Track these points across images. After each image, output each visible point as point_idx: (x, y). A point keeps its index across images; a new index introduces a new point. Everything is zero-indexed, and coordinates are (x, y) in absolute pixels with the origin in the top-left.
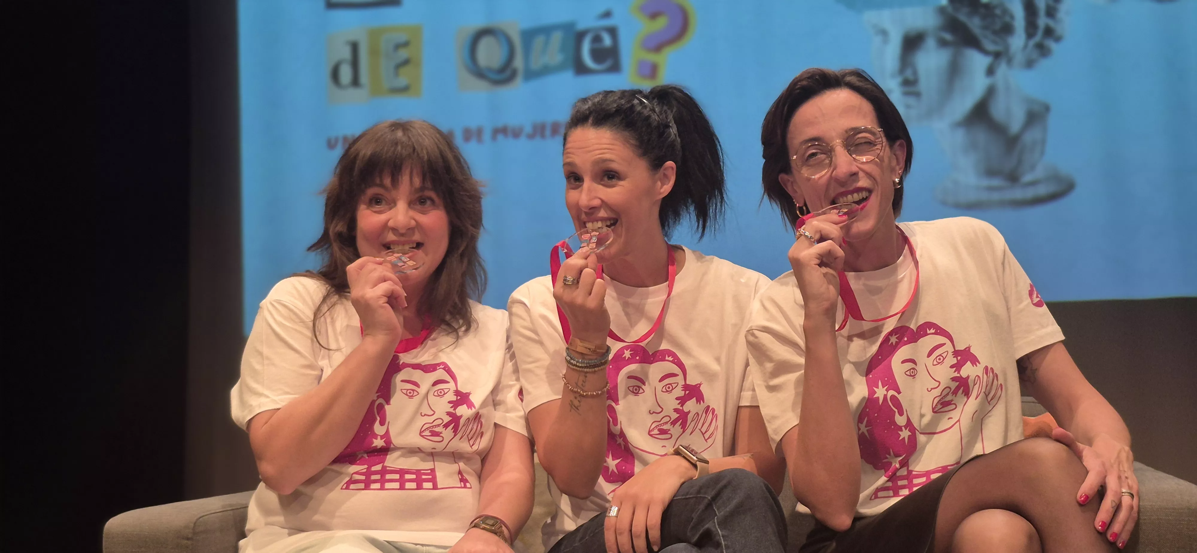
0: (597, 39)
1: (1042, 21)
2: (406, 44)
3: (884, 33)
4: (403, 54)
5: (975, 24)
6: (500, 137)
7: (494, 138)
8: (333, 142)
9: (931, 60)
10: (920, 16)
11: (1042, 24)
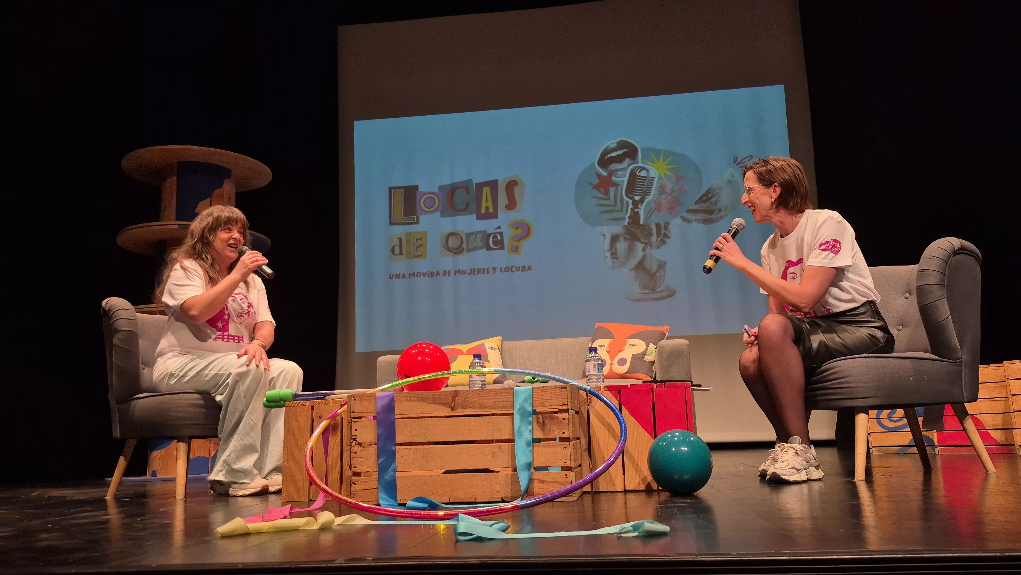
0: (495, 237)
1: (663, 231)
2: (421, 238)
3: (604, 235)
4: (420, 242)
5: (638, 232)
6: (457, 274)
7: (455, 275)
8: (392, 276)
9: (622, 246)
10: (617, 229)
11: (663, 233)
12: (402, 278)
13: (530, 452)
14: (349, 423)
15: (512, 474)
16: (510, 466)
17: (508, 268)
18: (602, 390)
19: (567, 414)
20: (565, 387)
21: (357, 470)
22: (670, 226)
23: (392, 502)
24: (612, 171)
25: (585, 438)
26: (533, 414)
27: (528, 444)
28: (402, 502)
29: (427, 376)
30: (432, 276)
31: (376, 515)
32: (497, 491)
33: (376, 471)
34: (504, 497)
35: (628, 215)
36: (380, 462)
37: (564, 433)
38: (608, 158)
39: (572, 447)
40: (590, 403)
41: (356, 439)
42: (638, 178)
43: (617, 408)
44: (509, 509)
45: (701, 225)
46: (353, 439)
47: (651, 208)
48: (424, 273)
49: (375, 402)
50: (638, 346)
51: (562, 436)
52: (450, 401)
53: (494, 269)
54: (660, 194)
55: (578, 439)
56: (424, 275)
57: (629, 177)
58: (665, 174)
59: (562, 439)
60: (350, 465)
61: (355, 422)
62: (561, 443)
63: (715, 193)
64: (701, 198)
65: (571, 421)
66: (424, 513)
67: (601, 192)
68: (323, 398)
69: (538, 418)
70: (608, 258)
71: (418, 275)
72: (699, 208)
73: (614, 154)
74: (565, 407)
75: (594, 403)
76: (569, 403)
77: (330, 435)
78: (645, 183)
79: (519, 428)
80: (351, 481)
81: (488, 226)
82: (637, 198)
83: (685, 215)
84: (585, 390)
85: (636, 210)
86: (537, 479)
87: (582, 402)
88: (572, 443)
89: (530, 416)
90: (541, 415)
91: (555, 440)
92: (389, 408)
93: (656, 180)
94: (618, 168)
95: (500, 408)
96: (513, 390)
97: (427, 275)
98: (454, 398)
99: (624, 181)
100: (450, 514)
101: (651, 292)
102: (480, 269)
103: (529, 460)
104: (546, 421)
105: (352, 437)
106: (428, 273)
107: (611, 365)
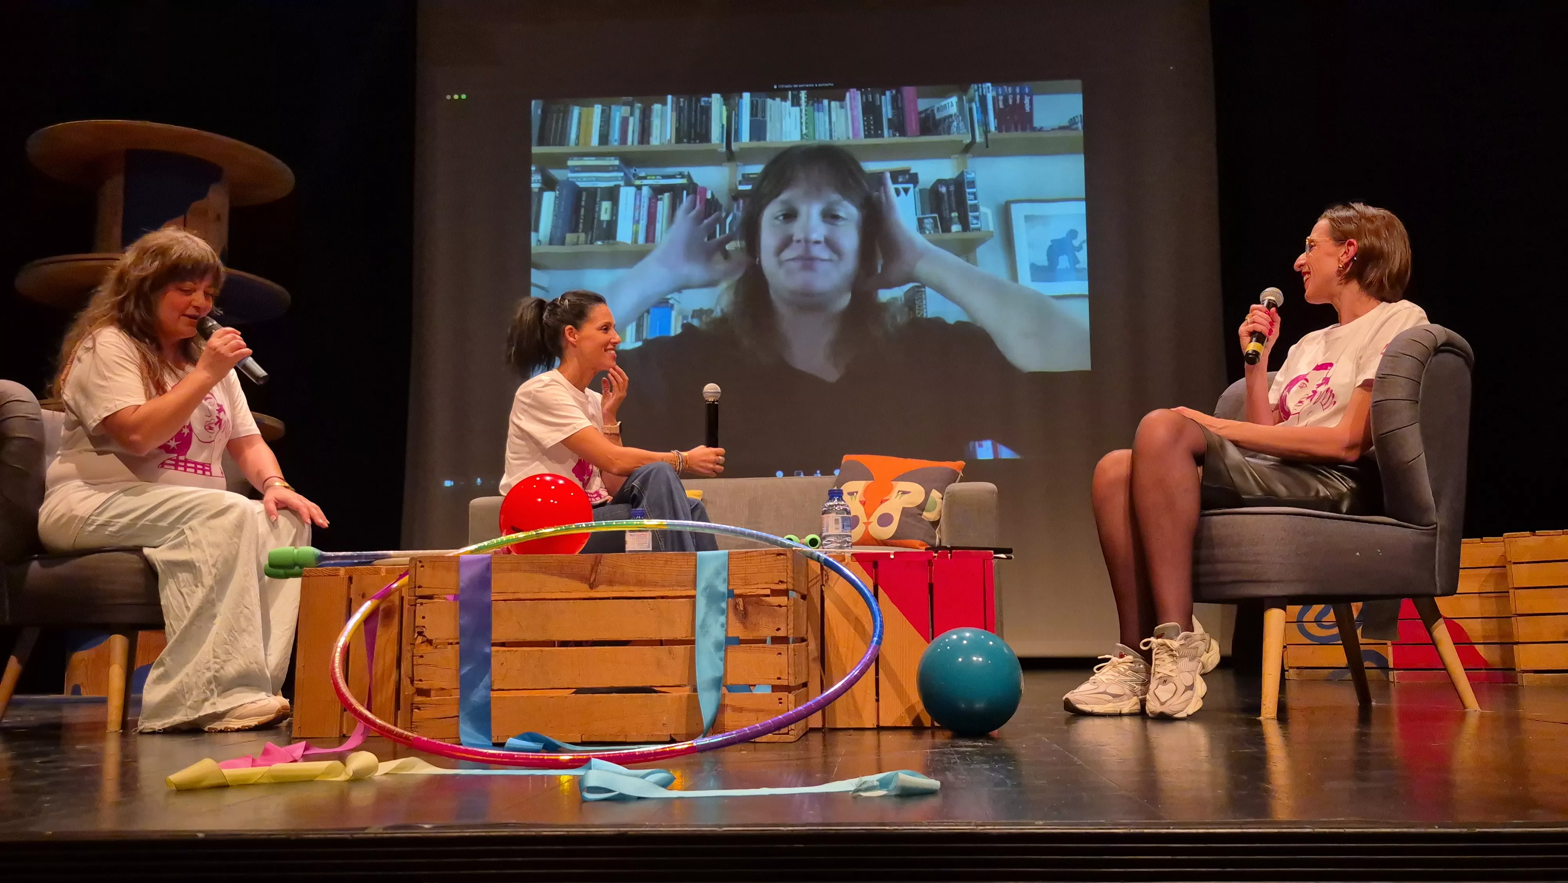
13: (721, 660)
14: (411, 605)
15: (688, 697)
16: (686, 683)
18: (846, 561)
19: (786, 598)
20: (782, 553)
21: (423, 685)
23: (481, 739)
25: (816, 639)
26: (728, 598)
27: (718, 647)
28: (500, 741)
29: (553, 529)
31: (453, 759)
32: (664, 724)
33: (455, 687)
34: (674, 733)
36: (463, 672)
37: (778, 629)
39: (791, 652)
40: (826, 584)
41: (423, 632)
43: (869, 592)
44: (681, 754)
46: (418, 632)
49: (458, 570)
50: (913, 493)
51: (774, 635)
52: (587, 573)
55: (803, 640)
59: (776, 640)
60: (411, 676)
61: (422, 604)
62: (773, 646)
65: (792, 611)
66: (536, 757)
68: (369, 563)
69: (737, 604)
74: (782, 587)
75: (833, 582)
76: (789, 580)
77: (379, 622)
79: (704, 620)
80: (412, 704)
84: (818, 559)
86: (731, 706)
87: (812, 580)
88: (791, 646)
89: (724, 601)
90: (741, 599)
91: (764, 641)
92: (483, 582)
95: (673, 586)
98: (596, 567)
100: (579, 759)
103: (719, 673)
104: (750, 608)
105: (417, 630)
107: (867, 524)
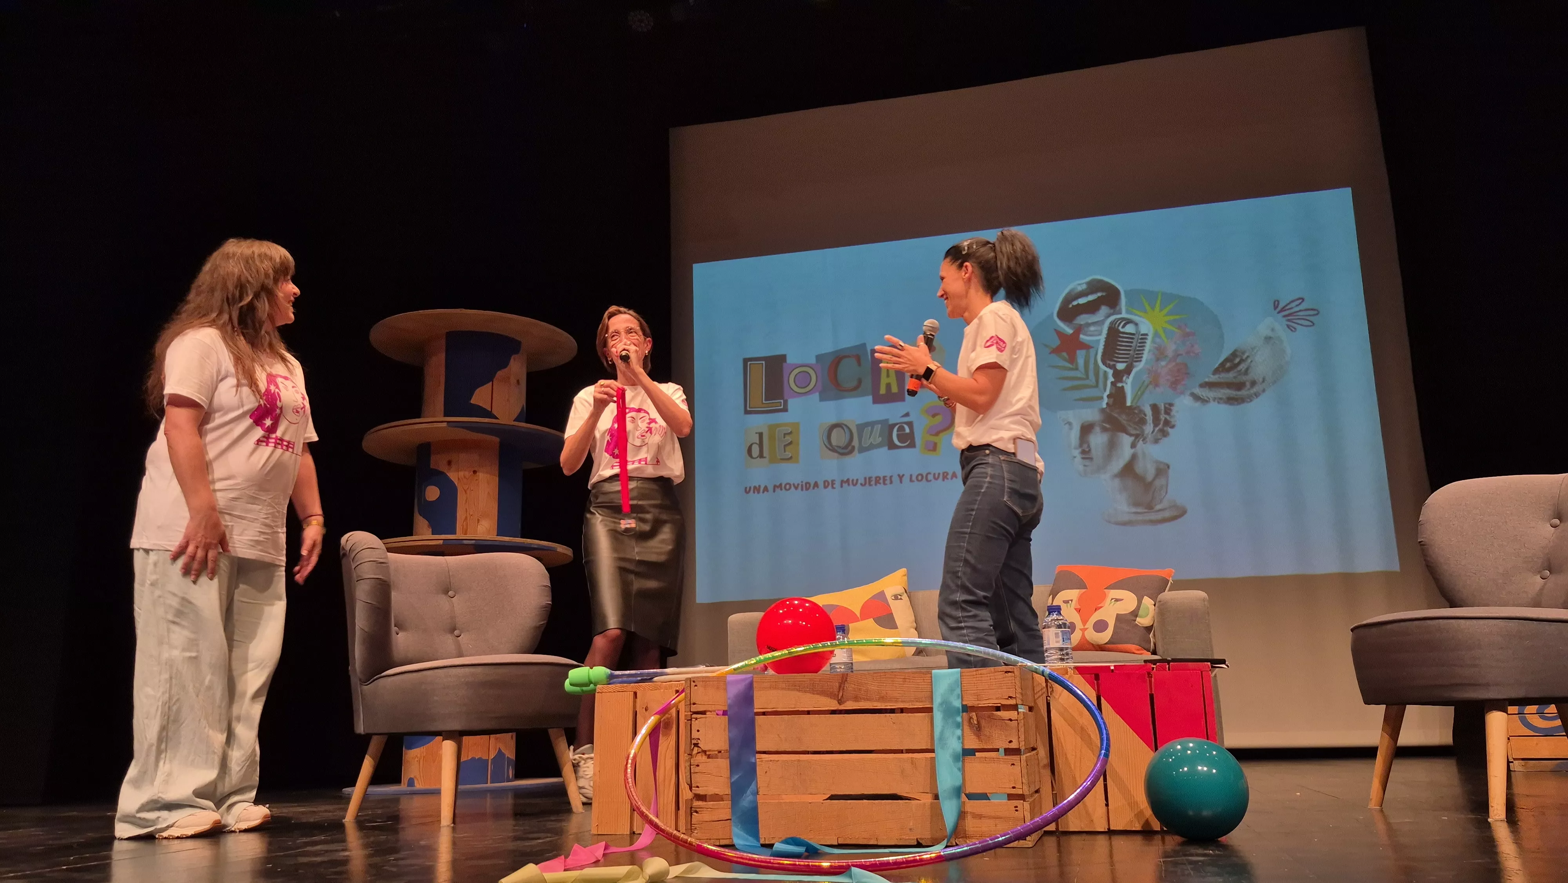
0: (901, 429)
1: (1163, 417)
2: (791, 433)
3: (1070, 424)
4: (788, 439)
5: (1123, 419)
6: (845, 485)
7: (842, 486)
8: (748, 489)
9: (1098, 440)
10: (1091, 414)
11: (1163, 419)
12: (763, 492)
13: (959, 769)
14: (687, 720)
15: (932, 804)
16: (928, 791)
17: (922, 475)
18: (1069, 673)
19: (1016, 713)
20: (1011, 670)
21: (701, 792)
22: (1174, 409)
23: (753, 843)
24: (1081, 325)
25: (1045, 748)
26: (963, 712)
27: (956, 758)
28: (767, 842)
29: (802, 648)
30: (807, 489)
31: (729, 863)
32: (910, 829)
33: (727, 794)
34: (920, 839)
35: (1108, 392)
36: (733, 779)
37: (1011, 742)
38: (1073, 306)
39: (1024, 763)
40: (1051, 694)
41: (698, 744)
42: (1121, 335)
43: (1093, 704)
44: (929, 860)
45: (1224, 408)
46: (694, 744)
47: (1144, 381)
48: (796, 485)
49: (725, 689)
50: (1126, 601)
51: (1007, 747)
52: (835, 689)
53: (901, 477)
54: (1158, 360)
55: (1034, 749)
56: (796, 488)
57: (1108, 334)
58: (1165, 330)
59: (1009, 752)
60: (688, 782)
61: (696, 719)
62: (1006, 757)
63: (1244, 357)
64: (1222, 365)
65: (1021, 724)
66: (799, 863)
67: (1065, 360)
69: (971, 718)
70: (1076, 459)
71: (788, 487)
72: (1219, 380)
73: (1082, 301)
74: (1012, 702)
75: (1058, 695)
76: (1017, 695)
77: (661, 735)
78: (1132, 342)
79: (942, 733)
80: (692, 808)
81: (892, 412)
82: (1121, 366)
83: (1198, 391)
84: (1043, 674)
85: (1120, 385)
86: (971, 813)
87: (1039, 691)
88: (1023, 757)
89: (959, 715)
90: (974, 713)
91: (998, 750)
92: (747, 696)
93: (1150, 338)
94: (1090, 321)
95: (913, 701)
96: (931, 674)
97: (800, 486)
98: (843, 686)
99: (1098, 341)
100: (839, 866)
101: (1146, 511)
102: (880, 478)
103: (958, 782)
104: (983, 723)
105: (693, 741)
106: (802, 485)
107: (1083, 630)
